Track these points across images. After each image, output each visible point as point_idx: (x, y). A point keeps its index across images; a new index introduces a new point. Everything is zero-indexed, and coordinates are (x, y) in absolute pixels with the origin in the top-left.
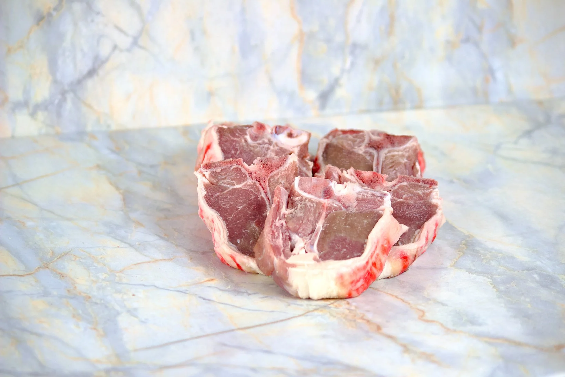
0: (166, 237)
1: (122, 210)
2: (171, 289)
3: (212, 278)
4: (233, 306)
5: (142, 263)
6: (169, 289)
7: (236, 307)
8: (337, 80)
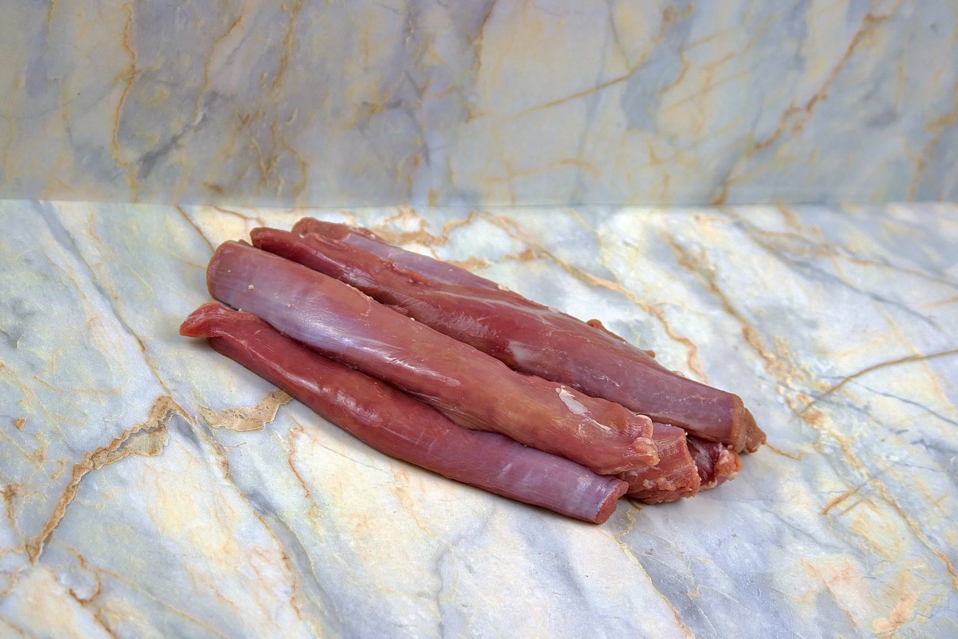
8: (174, 139)
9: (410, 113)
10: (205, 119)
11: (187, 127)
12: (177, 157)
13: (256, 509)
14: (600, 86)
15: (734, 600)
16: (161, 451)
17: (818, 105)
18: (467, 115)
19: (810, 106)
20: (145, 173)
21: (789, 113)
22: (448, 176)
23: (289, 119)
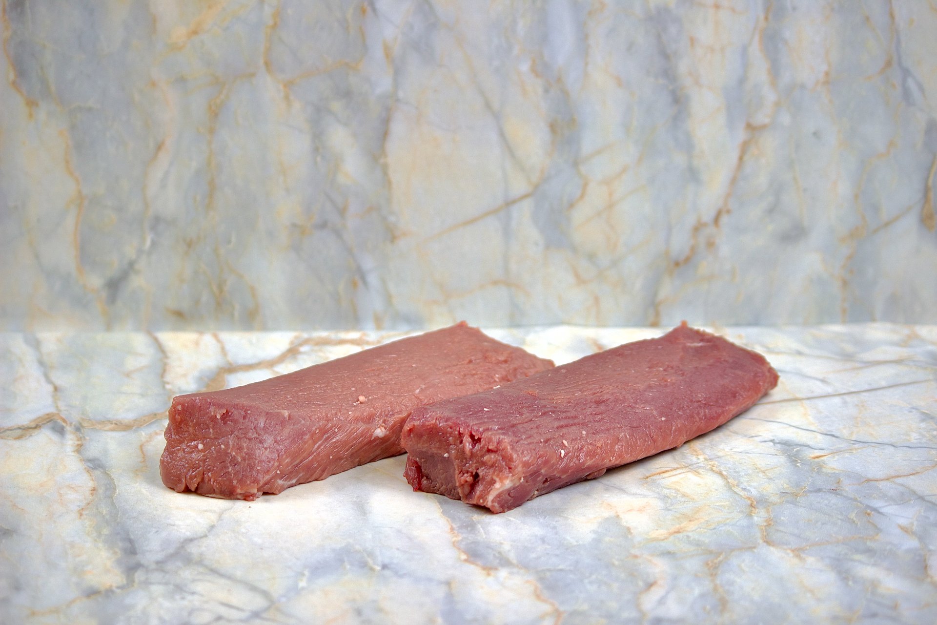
0: (869, 511)
1: (930, 551)
2: (873, 445)
3: (816, 460)
4: (798, 428)
5: (908, 475)
6: (877, 445)
7: (794, 426)
8: (131, 264)
9: (338, 233)
10: (154, 244)
11: (140, 252)
12: (137, 282)
13: (89, 467)
14: (509, 203)
16: (27, 438)
17: (725, 219)
18: (392, 235)
19: (717, 220)
20: (112, 299)
21: (697, 228)
22: (388, 299)
23: (229, 242)
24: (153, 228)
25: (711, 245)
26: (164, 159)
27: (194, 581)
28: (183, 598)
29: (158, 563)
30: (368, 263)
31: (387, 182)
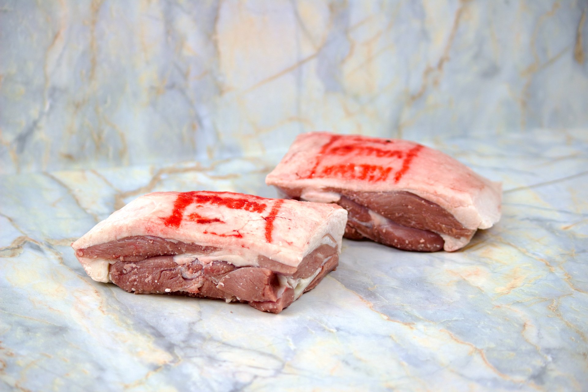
8: (35, 123)
9: (182, 91)
10: (52, 107)
11: (41, 114)
12: (40, 136)
13: (79, 274)
14: (301, 63)
15: (400, 288)
16: (18, 255)
17: (446, 65)
18: (220, 90)
19: (440, 65)
20: (21, 149)
21: (428, 72)
22: (217, 135)
23: (105, 102)
24: (51, 96)
25: (436, 83)
26: (59, 45)
27: (218, 352)
28: (220, 366)
29: (184, 342)
30: (203, 111)
31: (216, 53)
